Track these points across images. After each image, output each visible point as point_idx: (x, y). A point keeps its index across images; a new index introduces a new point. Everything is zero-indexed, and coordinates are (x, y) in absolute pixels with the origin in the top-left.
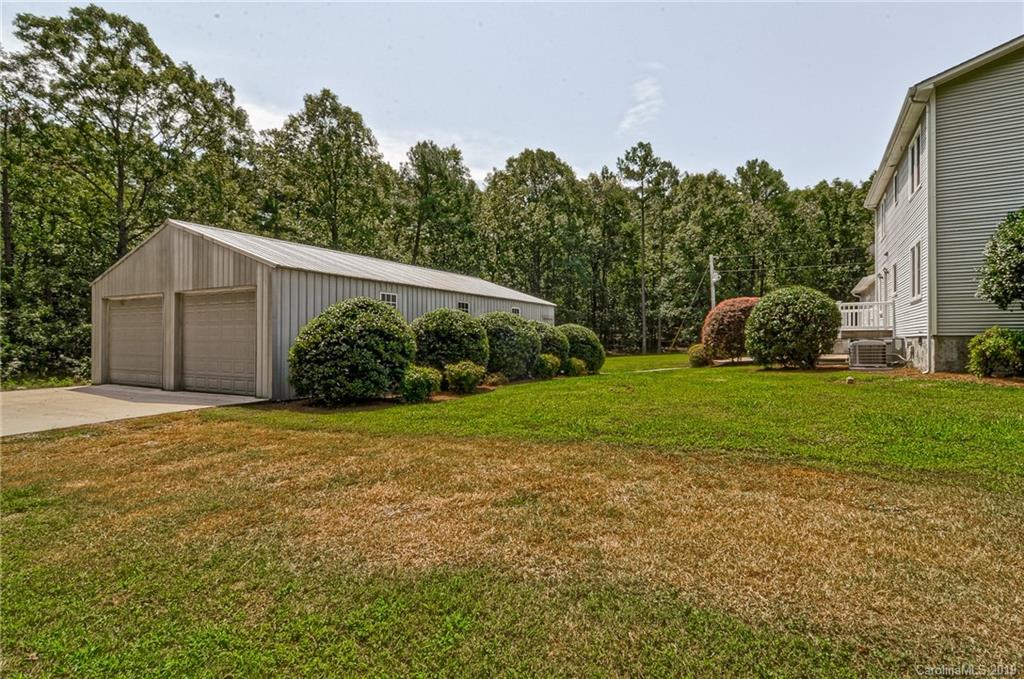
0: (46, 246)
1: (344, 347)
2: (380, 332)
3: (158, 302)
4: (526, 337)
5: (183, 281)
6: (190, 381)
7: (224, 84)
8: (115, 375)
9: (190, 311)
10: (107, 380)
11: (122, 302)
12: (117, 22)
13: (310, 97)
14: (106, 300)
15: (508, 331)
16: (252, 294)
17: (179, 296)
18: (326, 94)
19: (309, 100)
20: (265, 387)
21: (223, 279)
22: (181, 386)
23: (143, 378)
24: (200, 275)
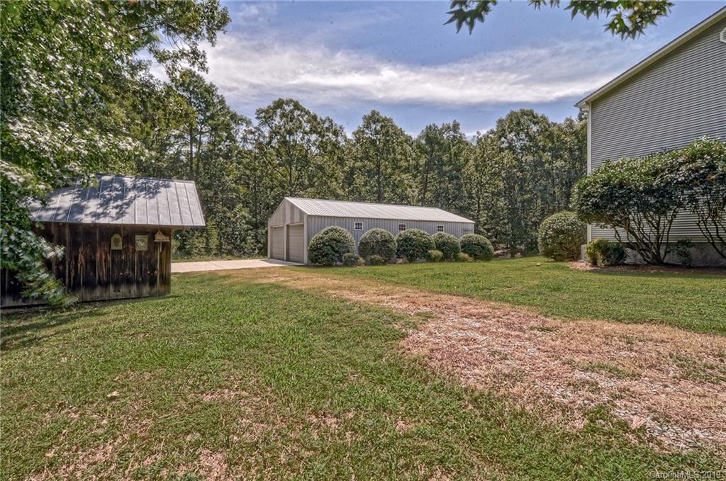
0: (268, 201)
1: (322, 245)
2: (334, 240)
3: (283, 227)
4: (420, 241)
5: (288, 222)
6: (291, 258)
7: (329, 119)
8: (274, 255)
9: (291, 231)
10: (272, 257)
11: (275, 228)
12: (288, 103)
13: (365, 116)
14: (271, 227)
15: (411, 239)
16: (303, 225)
17: (288, 226)
18: (374, 112)
19: (365, 118)
20: (306, 259)
21: (297, 219)
22: (288, 260)
23: (280, 256)
24: (292, 218)
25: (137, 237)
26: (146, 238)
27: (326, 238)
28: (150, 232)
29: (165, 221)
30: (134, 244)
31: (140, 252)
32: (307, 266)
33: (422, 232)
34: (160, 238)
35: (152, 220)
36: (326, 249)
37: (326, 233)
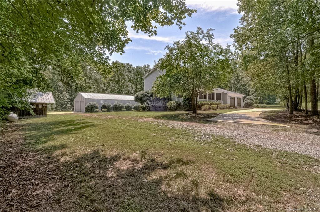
2: (92, 106)
5: (80, 100)
8: (76, 110)
9: (81, 103)
10: (75, 111)
14: (75, 101)
15: (117, 105)
16: (84, 101)
17: (80, 101)
20: (85, 112)
21: (82, 100)
22: (80, 112)
23: (78, 111)
24: (81, 99)
25: (39, 105)
26: (41, 105)
27: (90, 105)
28: (42, 104)
29: (46, 102)
30: (38, 106)
31: (40, 108)
32: (85, 113)
33: (120, 103)
34: (44, 105)
35: (43, 102)
36: (89, 108)
37: (90, 104)
